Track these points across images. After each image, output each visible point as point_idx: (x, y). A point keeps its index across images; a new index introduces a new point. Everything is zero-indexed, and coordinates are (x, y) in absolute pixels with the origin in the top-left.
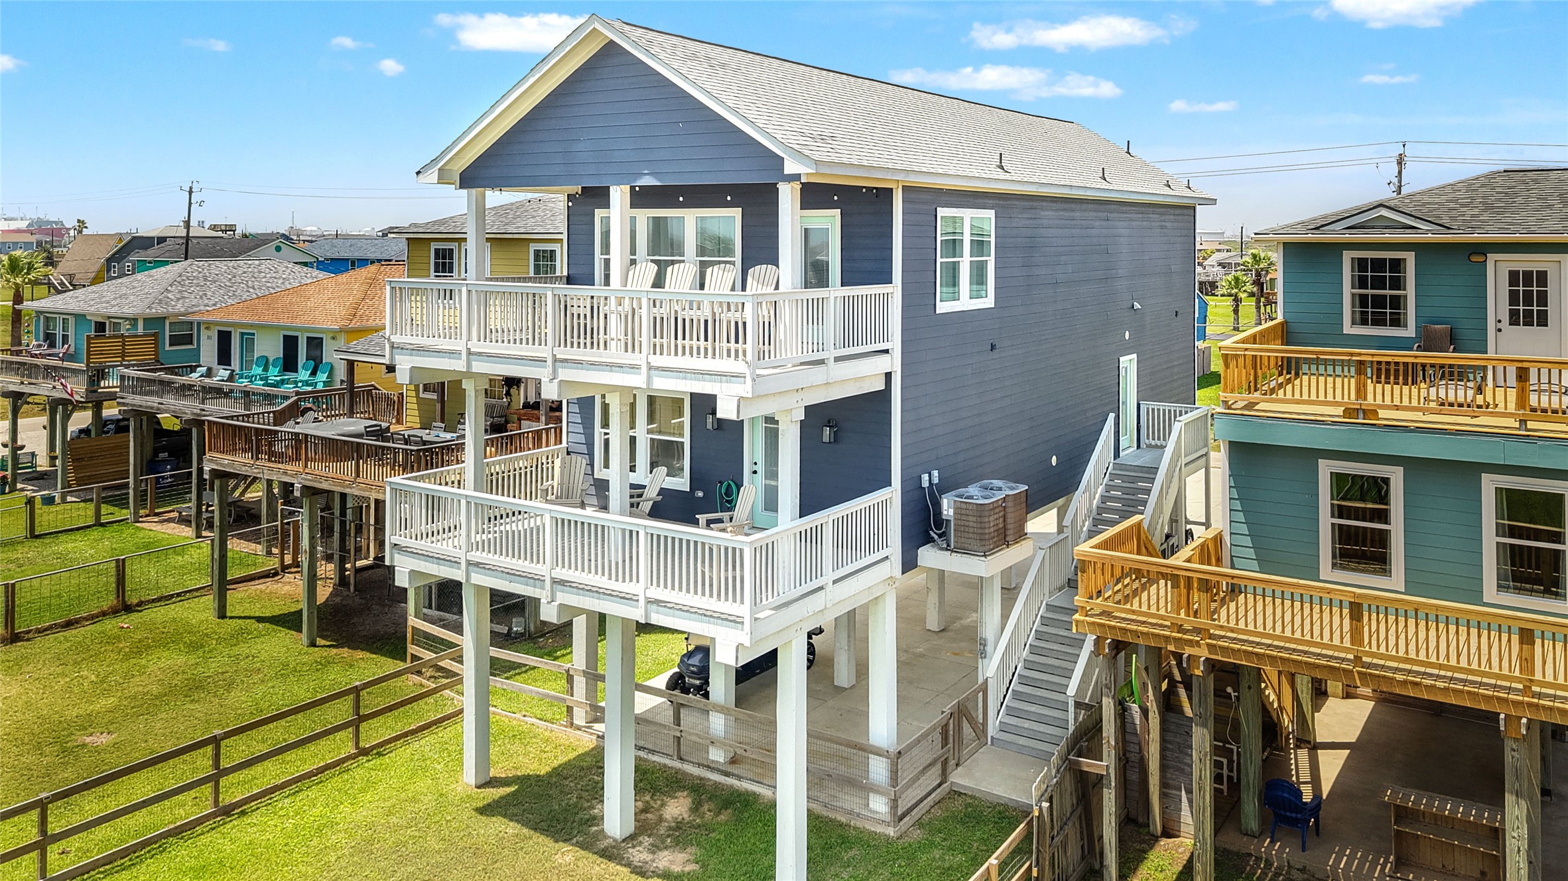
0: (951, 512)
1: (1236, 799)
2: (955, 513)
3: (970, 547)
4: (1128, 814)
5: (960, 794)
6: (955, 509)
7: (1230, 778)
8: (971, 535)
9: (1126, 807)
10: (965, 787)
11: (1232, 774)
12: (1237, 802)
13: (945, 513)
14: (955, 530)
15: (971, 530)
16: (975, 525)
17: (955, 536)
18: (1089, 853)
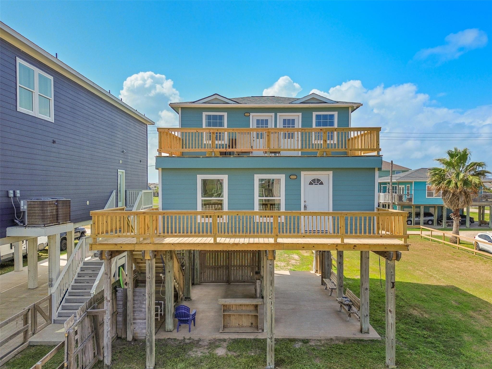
0: (26, 207)
1: (163, 321)
2: (28, 207)
3: (36, 223)
4: (117, 336)
5: (34, 346)
6: (28, 205)
7: (161, 314)
8: (36, 217)
9: (117, 333)
10: (37, 342)
11: (162, 313)
12: (163, 322)
13: (22, 208)
14: (28, 216)
15: (37, 214)
16: (39, 212)
17: (28, 219)
18: (98, 354)
